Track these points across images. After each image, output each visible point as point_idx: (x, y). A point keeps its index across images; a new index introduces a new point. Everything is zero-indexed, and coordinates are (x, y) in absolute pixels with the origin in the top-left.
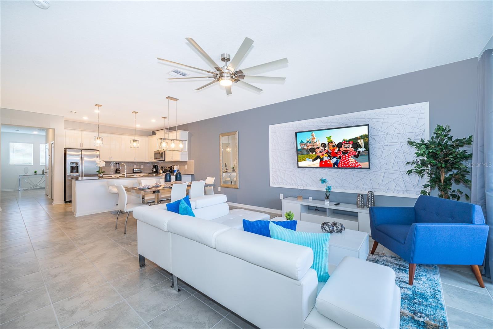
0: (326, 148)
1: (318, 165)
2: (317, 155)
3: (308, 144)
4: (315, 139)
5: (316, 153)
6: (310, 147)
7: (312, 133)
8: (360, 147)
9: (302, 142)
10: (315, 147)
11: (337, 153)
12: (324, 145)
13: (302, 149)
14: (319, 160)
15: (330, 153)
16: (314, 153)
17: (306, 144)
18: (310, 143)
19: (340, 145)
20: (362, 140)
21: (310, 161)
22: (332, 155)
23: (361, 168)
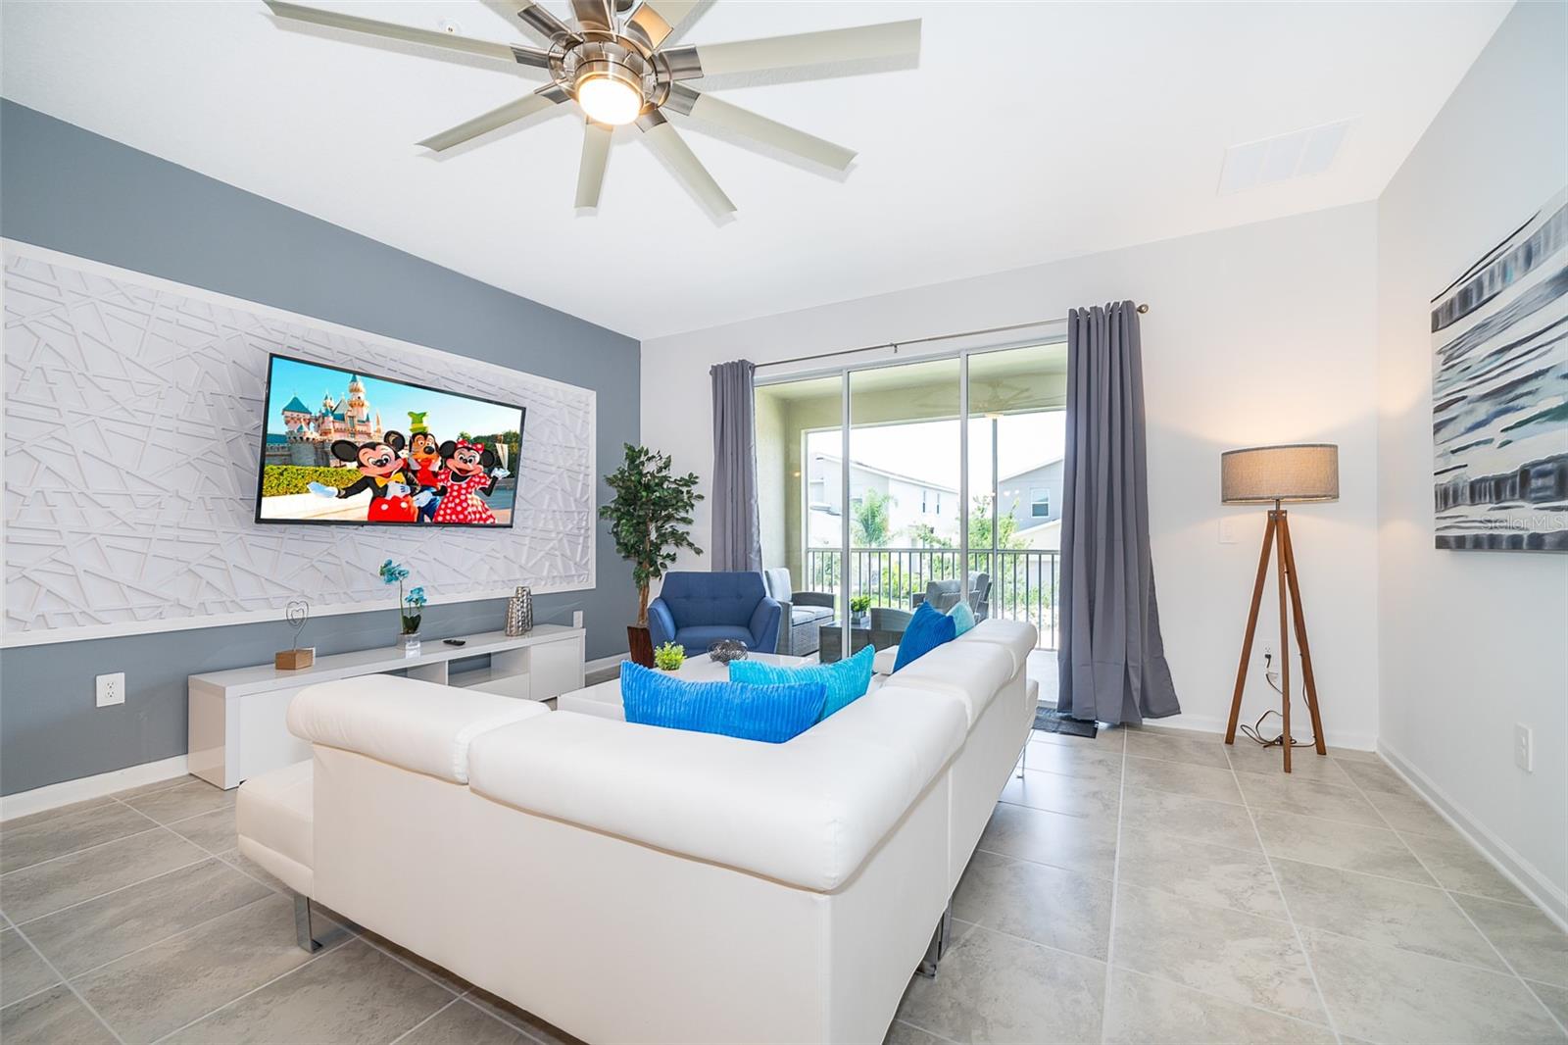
0: (404, 453)
1: (363, 514)
2: (364, 473)
3: (330, 423)
4: (365, 411)
5: (361, 465)
6: (335, 437)
7: (354, 380)
8: (500, 465)
9: (295, 406)
10: (360, 440)
11: (435, 474)
12: (396, 441)
13: (294, 440)
14: (368, 494)
15: (414, 472)
16: (353, 465)
17: (319, 421)
18: (341, 418)
19: (447, 450)
20: (505, 446)
21: (329, 495)
22: (419, 479)
23: (493, 526)
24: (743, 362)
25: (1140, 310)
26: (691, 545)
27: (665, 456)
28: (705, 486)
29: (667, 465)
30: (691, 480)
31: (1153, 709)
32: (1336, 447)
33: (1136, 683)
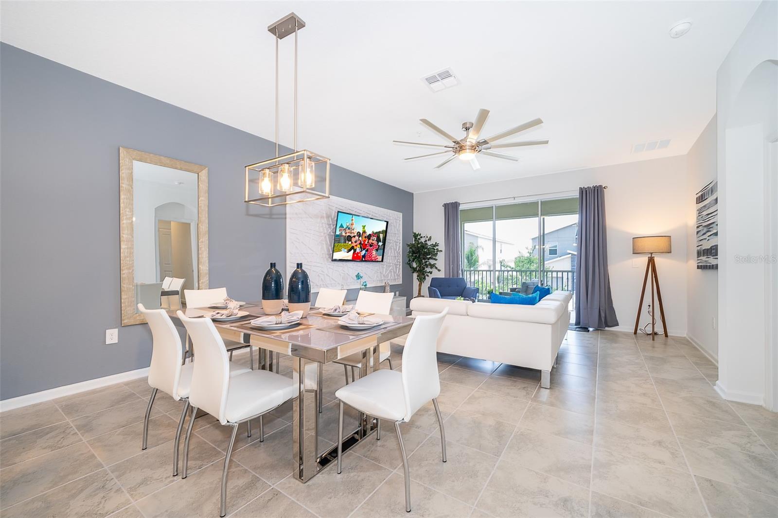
0: (360, 238)
2: (352, 245)
3: (347, 231)
4: (354, 226)
5: (352, 243)
6: (348, 234)
7: (352, 217)
8: (380, 242)
9: (342, 226)
10: (352, 235)
11: (366, 245)
12: (359, 235)
13: (341, 235)
14: (352, 251)
15: (362, 244)
16: (350, 243)
17: (345, 230)
18: (349, 229)
19: (369, 237)
20: (382, 235)
21: (345, 252)
22: (363, 246)
23: (378, 261)
24: (456, 202)
25: (604, 188)
26: (436, 268)
27: (429, 237)
28: (442, 247)
29: (430, 239)
30: (436, 245)
31: (609, 324)
32: (670, 236)
33: (603, 315)
